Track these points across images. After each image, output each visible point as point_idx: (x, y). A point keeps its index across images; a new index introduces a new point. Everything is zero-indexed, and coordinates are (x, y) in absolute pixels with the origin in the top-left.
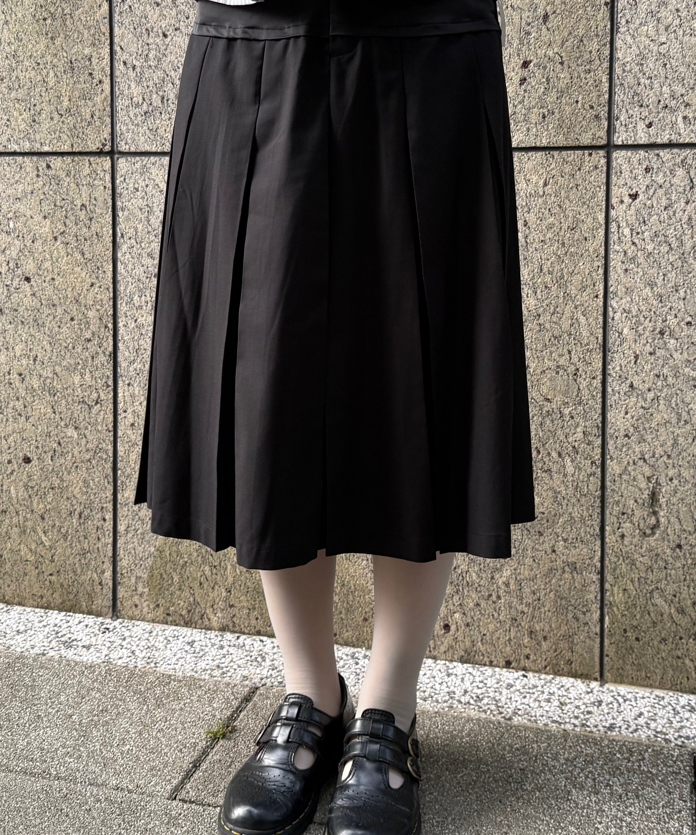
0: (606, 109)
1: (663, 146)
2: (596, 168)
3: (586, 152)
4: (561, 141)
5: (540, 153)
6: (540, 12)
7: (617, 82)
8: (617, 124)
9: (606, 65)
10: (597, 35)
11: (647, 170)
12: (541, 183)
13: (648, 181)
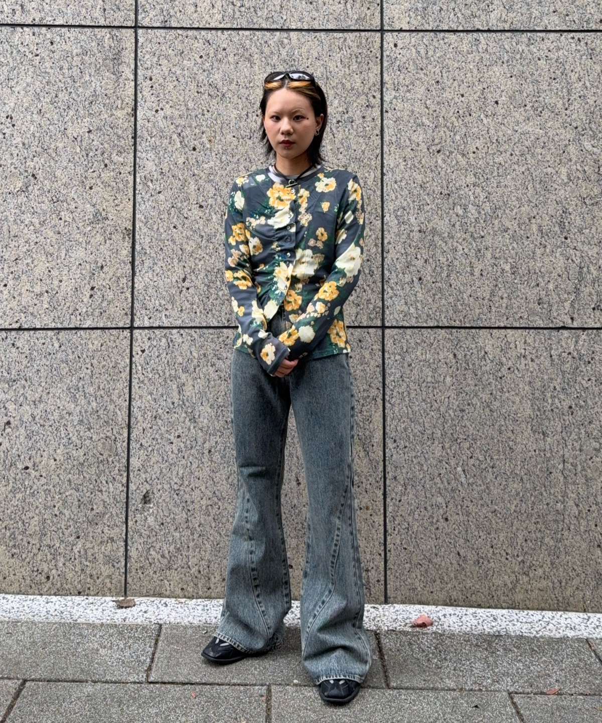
0: (130, 310)
1: (156, 328)
2: (126, 337)
3: (121, 330)
4: (109, 325)
5: (99, 331)
6: (99, 265)
7: (135, 298)
8: (135, 317)
9: (130, 290)
10: (126, 276)
11: (149, 339)
12: (100, 345)
13: (149, 344)
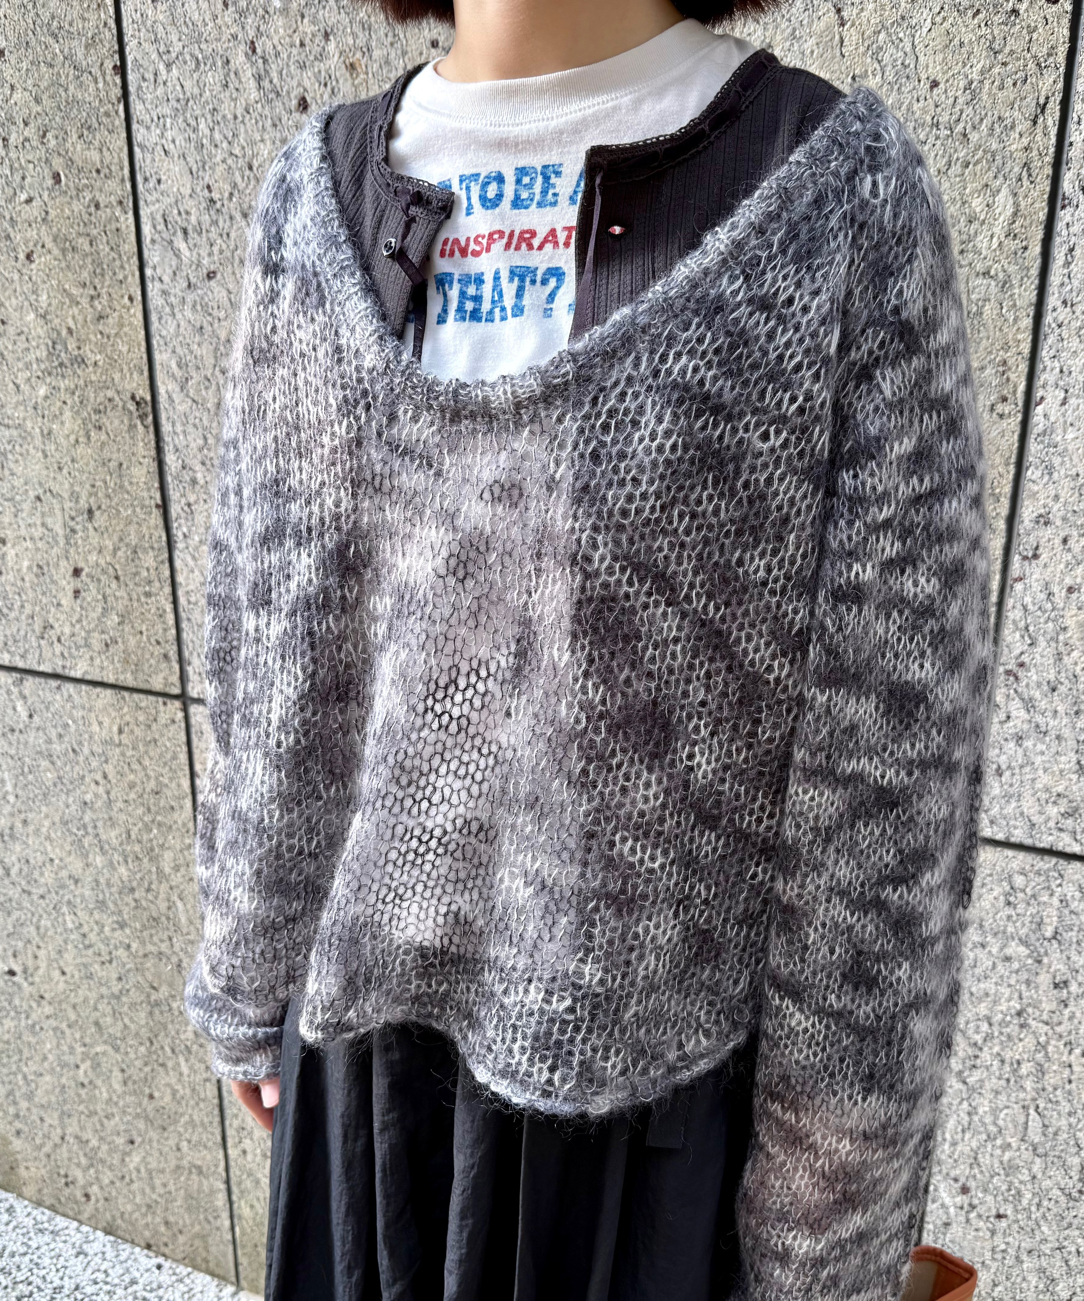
0: (175, 648)
2: (173, 721)
3: (160, 700)
4: (130, 681)
6: (83, 504)
7: (183, 615)
10: (152, 548)
12: (115, 729)
